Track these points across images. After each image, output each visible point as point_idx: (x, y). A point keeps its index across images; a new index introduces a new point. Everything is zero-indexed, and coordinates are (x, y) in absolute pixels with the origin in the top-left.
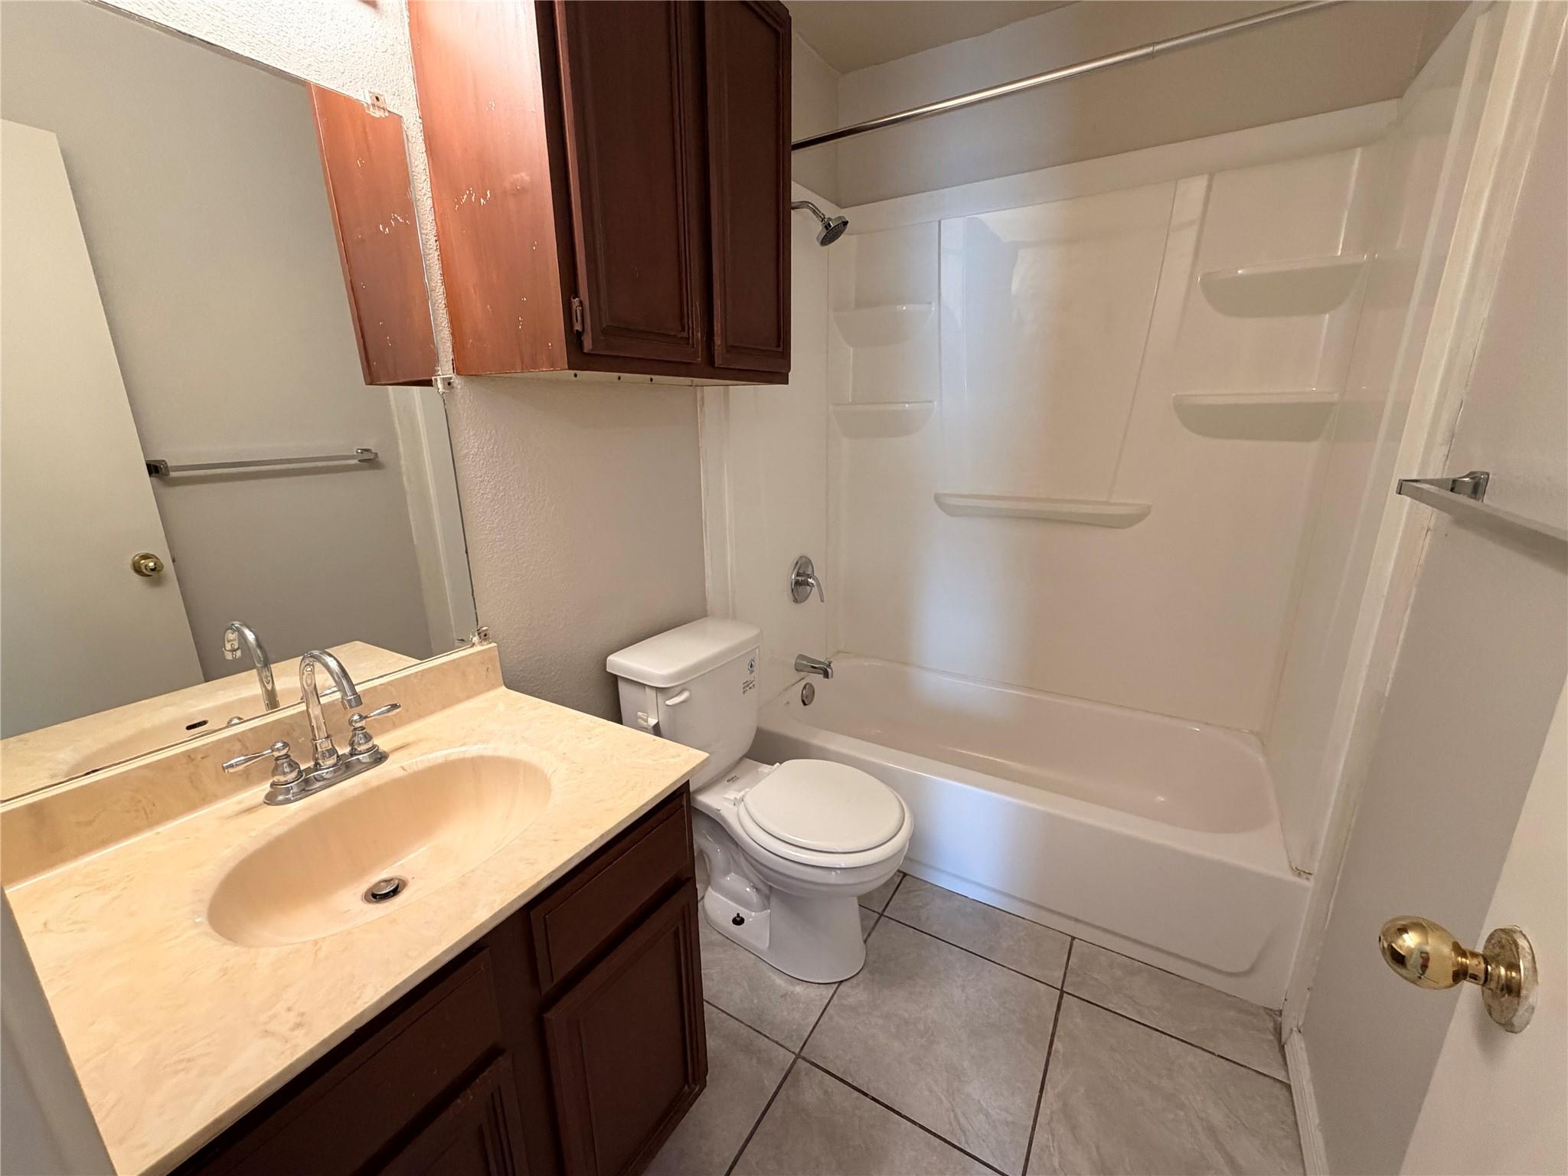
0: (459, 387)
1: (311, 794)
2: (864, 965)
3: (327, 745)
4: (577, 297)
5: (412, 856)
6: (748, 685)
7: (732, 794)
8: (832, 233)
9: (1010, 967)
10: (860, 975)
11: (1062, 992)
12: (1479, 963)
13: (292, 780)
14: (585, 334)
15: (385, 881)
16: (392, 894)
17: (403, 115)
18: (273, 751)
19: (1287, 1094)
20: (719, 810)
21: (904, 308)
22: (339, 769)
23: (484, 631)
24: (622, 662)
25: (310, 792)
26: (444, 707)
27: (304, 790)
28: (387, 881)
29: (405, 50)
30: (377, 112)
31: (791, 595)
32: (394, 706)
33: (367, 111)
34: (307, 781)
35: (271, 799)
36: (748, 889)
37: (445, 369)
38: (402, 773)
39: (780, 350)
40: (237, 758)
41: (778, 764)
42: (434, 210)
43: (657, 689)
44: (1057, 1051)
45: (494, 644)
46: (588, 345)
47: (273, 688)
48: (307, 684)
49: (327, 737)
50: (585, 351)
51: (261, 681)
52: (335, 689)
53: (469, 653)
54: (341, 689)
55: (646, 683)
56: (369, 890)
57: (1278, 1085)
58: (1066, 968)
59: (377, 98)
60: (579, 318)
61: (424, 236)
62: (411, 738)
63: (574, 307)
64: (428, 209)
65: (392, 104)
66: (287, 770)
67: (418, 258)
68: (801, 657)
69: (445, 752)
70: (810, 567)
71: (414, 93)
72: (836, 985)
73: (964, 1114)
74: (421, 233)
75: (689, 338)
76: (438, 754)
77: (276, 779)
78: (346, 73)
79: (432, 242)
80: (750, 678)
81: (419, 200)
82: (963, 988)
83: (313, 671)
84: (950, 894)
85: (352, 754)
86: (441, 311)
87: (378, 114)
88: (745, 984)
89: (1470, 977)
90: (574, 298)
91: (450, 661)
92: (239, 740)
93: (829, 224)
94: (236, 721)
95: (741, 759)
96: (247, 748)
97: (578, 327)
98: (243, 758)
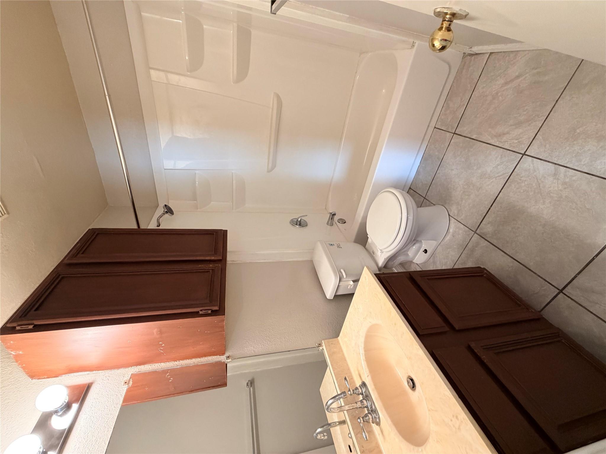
0: (229, 353)
1: (376, 409)
2: (443, 206)
3: (359, 404)
4: (199, 312)
5: (399, 373)
6: (339, 246)
7: (379, 253)
8: (169, 210)
9: (445, 152)
10: (447, 207)
11: (454, 133)
12: (445, 23)
13: (371, 416)
14: (212, 309)
15: (408, 383)
16: (413, 381)
17: (131, 373)
18: (361, 423)
19: (494, 54)
20: (385, 259)
21: (197, 183)
22: (368, 399)
23: (318, 345)
24: (330, 294)
25: (376, 410)
26: (345, 360)
27: (375, 412)
28: (408, 382)
29: (107, 373)
30: (130, 383)
31: (304, 227)
32: (345, 379)
33: (130, 386)
34: (372, 411)
35: (378, 424)
36: (414, 247)
37: (223, 358)
38: (370, 377)
39: (215, 233)
40: (363, 435)
41: (368, 236)
42: (165, 362)
43: (340, 281)
44: (476, 137)
45: (323, 341)
46: (216, 308)
47: (338, 422)
48: (337, 410)
49: (356, 403)
50: (218, 309)
51: (335, 426)
52: (339, 401)
53: (326, 351)
54: (339, 399)
55: (337, 285)
56: (411, 389)
57: (490, 57)
58: (446, 131)
59: (126, 383)
60: (207, 311)
61: (175, 366)
62: (357, 373)
63: (202, 313)
64: (165, 364)
65: (127, 378)
66: (368, 418)
67: (182, 368)
68: (328, 224)
69: (362, 361)
70: (294, 220)
71: (123, 369)
72: (450, 217)
73: (498, 173)
74: (174, 367)
75: (212, 269)
76: (363, 363)
77: (371, 422)
78: (117, 394)
79: (177, 363)
80: (336, 245)
81: (161, 367)
82: (452, 170)
83: (333, 408)
84: (418, 172)
85: (362, 394)
86: (202, 360)
87: (131, 383)
88: (449, 250)
89: (450, 26)
90: (199, 313)
91: (329, 358)
92: (357, 434)
93: (166, 212)
94: (350, 435)
95: (366, 249)
96: (360, 432)
97: (210, 312)
98: (363, 433)
